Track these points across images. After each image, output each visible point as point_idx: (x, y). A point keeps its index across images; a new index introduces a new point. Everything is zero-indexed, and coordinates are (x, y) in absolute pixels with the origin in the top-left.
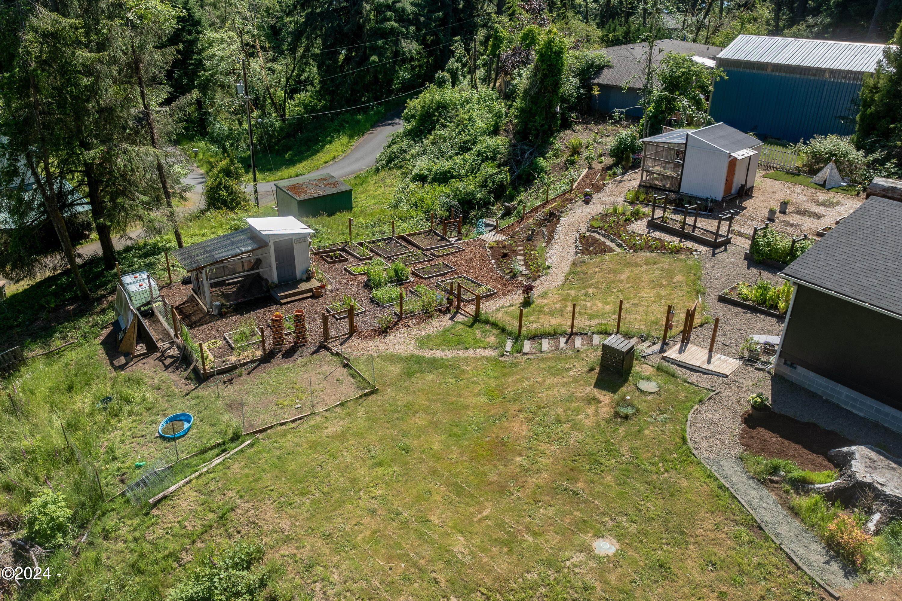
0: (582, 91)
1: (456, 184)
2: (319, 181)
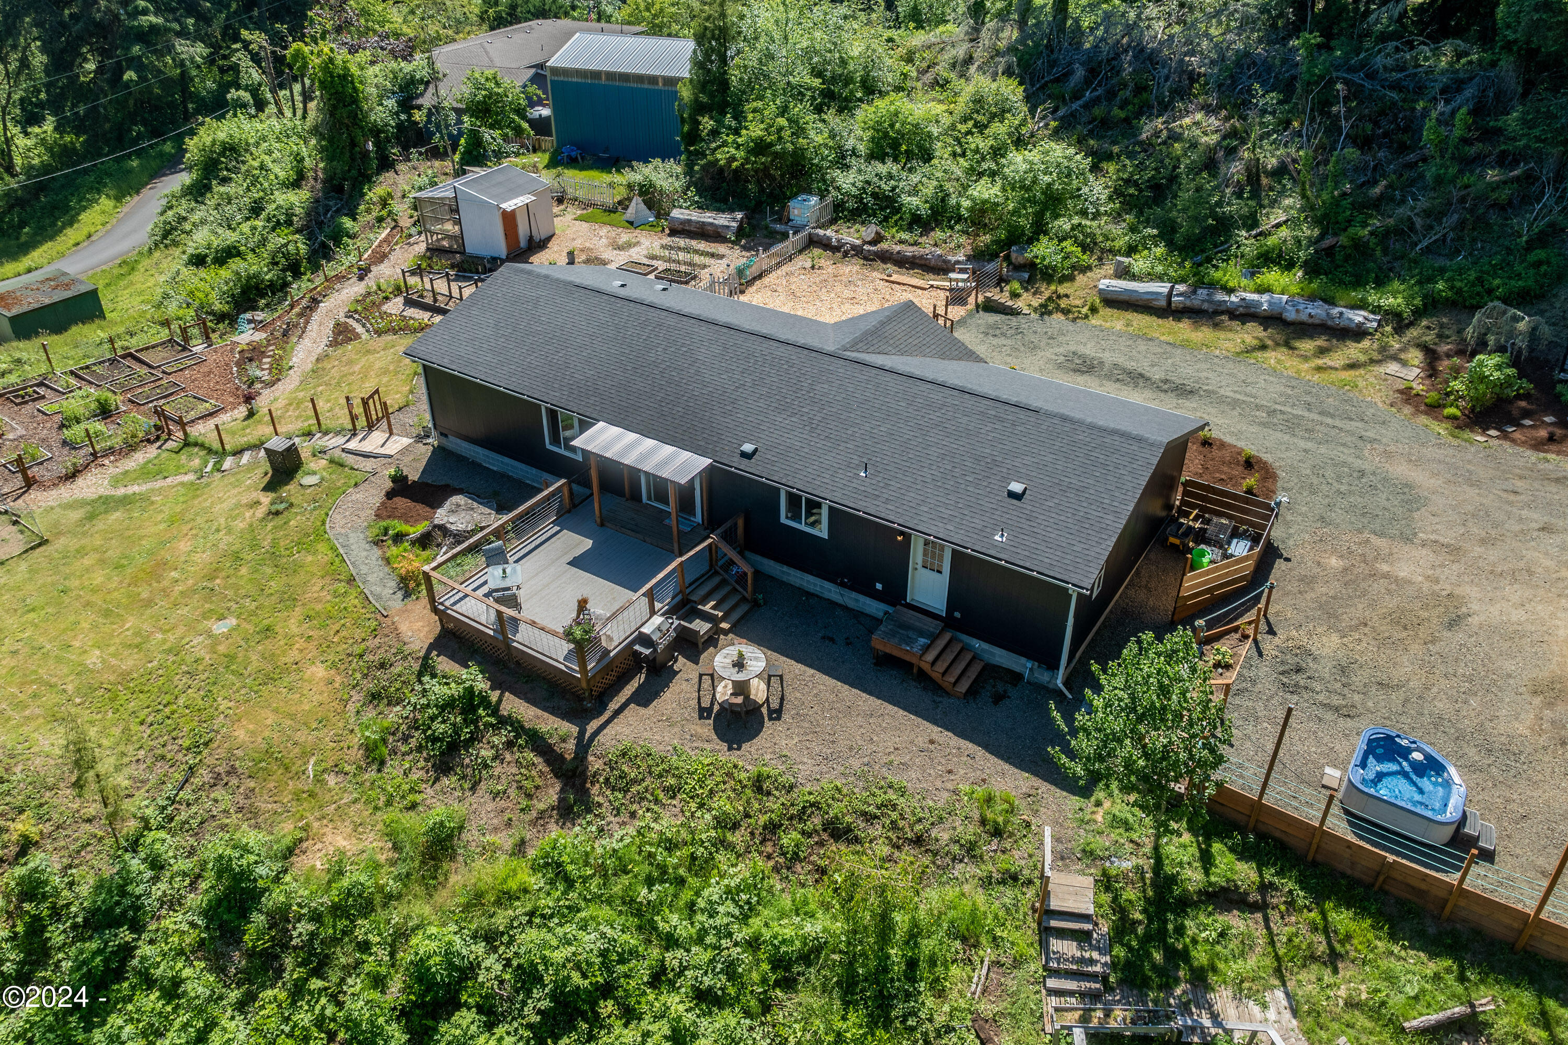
0: (403, 117)
1: (236, 264)
2: (42, 282)
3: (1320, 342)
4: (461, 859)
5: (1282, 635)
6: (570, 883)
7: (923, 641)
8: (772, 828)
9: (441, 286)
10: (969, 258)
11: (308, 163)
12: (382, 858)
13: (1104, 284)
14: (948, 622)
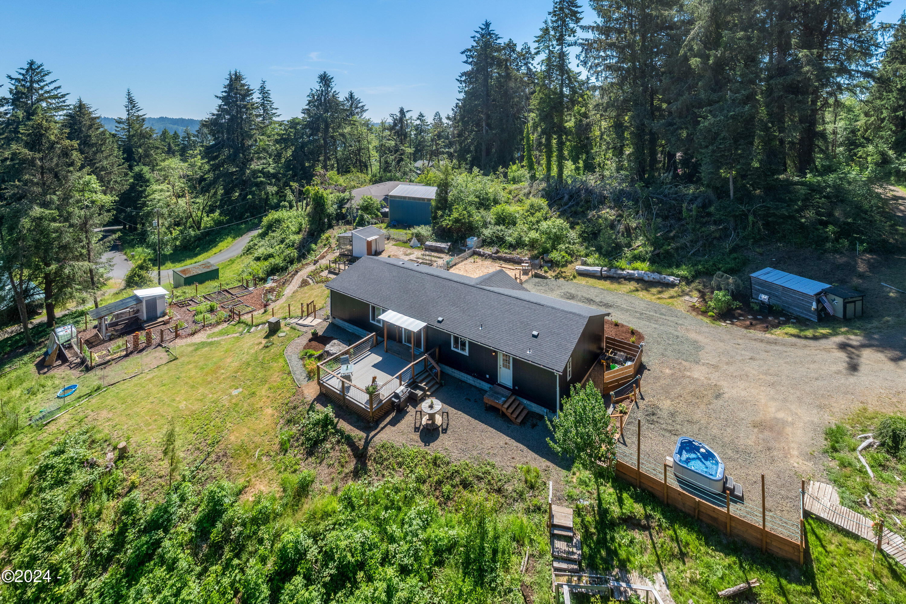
0: (339, 211)
3: (659, 289)
4: (310, 497)
5: (647, 400)
6: (353, 509)
7: (503, 399)
8: (439, 483)
9: (342, 267)
10: (530, 259)
11: (304, 226)
12: (277, 496)
13: (577, 267)
14: (514, 392)
